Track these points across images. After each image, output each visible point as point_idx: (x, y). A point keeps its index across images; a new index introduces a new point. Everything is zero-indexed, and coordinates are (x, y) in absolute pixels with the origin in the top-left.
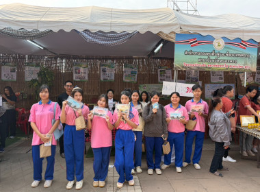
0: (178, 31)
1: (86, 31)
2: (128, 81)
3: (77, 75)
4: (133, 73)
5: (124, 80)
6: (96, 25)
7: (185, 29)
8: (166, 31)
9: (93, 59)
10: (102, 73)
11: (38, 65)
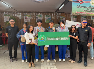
2: (47, 22)
3: (26, 20)
4: (49, 19)
5: (46, 22)
9: (32, 13)
10: (36, 19)
11: (9, 15)
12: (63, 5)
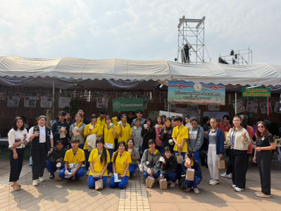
0: (170, 79)
1: (112, 80)
3: (100, 104)
6: (118, 75)
8: (162, 79)
9: (112, 91)
11: (69, 96)
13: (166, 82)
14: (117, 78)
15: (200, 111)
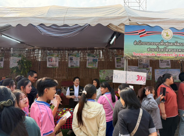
0: (127, 23)
1: (42, 25)
2: (90, 67)
3: (50, 63)
4: (94, 61)
5: (87, 66)
6: (51, 19)
7: (134, 21)
8: (116, 23)
9: (63, 50)
10: (69, 61)
11: (20, 56)
12: (115, 37)
13: (122, 27)
14: (48, 23)
15: (151, 68)
